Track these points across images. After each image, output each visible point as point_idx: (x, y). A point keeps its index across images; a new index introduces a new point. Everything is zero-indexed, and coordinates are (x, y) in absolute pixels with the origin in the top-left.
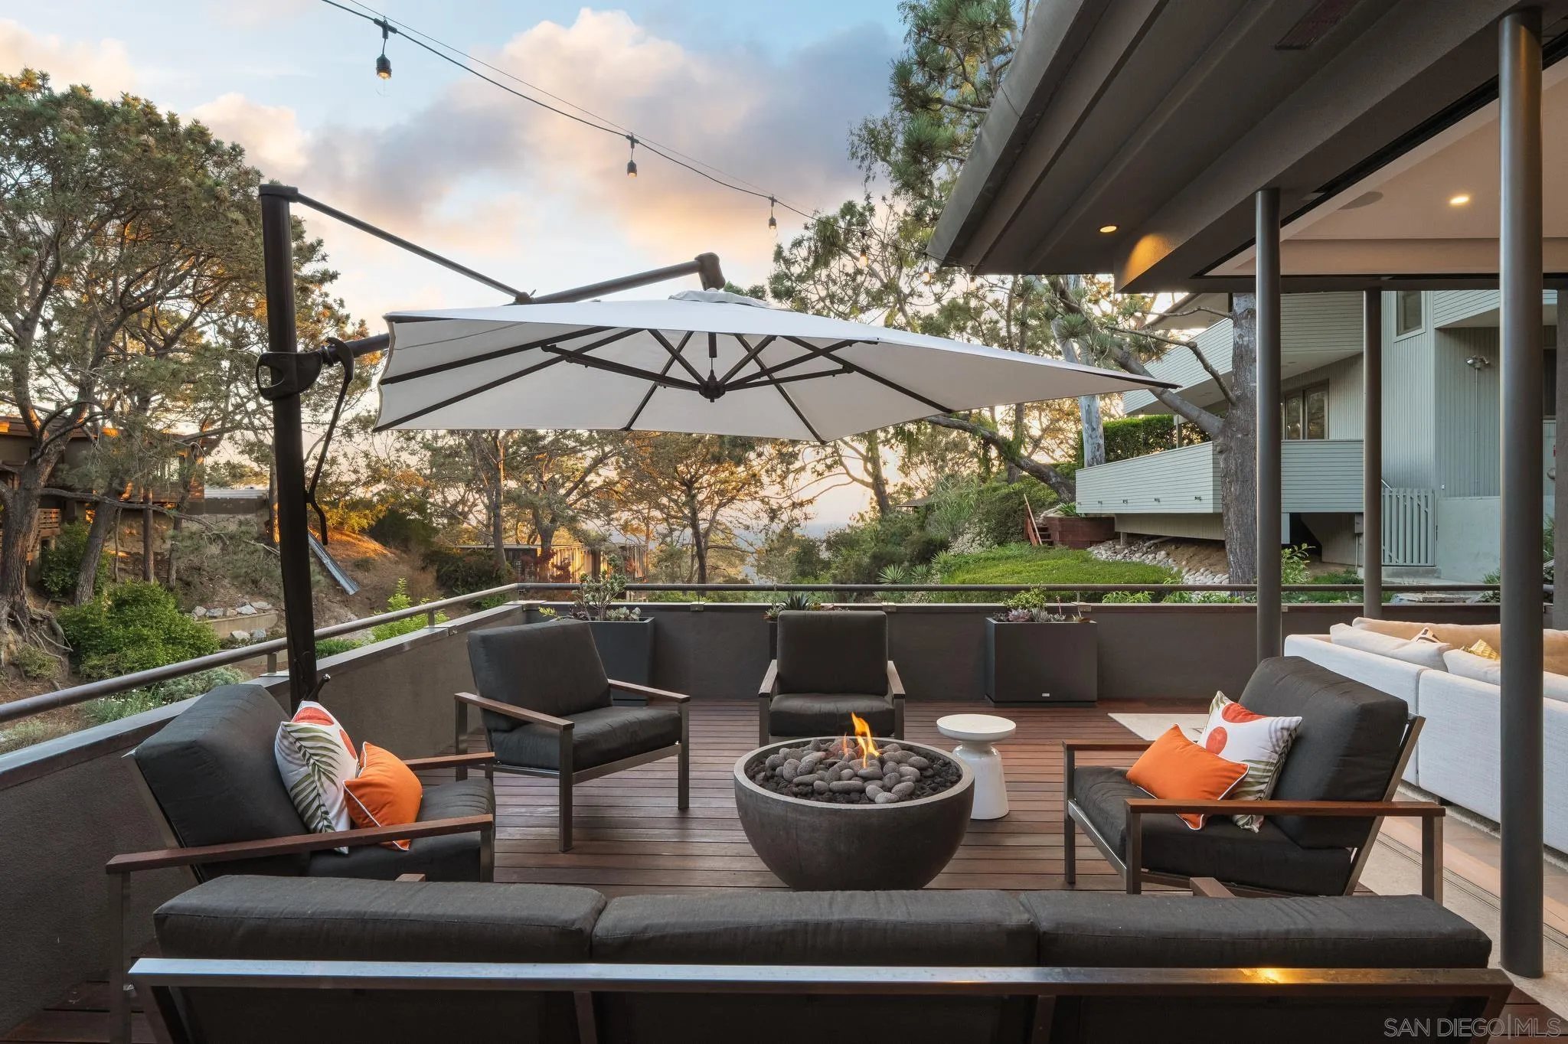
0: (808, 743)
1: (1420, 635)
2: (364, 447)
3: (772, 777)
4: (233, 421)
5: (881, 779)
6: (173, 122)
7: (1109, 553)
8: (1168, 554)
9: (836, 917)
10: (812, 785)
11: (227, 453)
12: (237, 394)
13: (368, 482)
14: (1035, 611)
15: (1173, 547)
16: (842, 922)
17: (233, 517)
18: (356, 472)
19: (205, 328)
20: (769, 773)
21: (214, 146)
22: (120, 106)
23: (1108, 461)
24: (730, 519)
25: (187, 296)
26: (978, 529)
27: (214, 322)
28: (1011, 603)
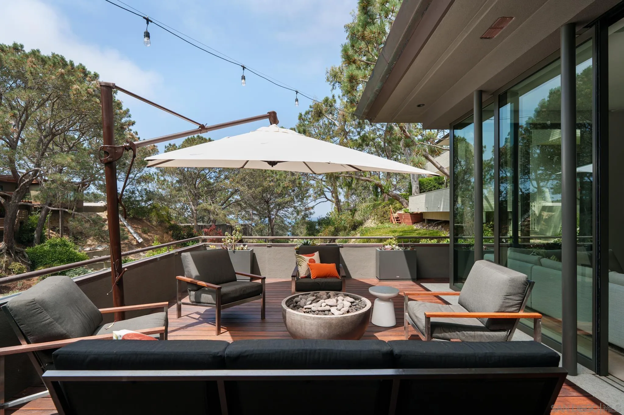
0: (310, 293)
1: (532, 254)
2: (145, 187)
3: (296, 306)
4: (94, 177)
5: (337, 306)
6: (72, 64)
7: (421, 226)
8: (442, 227)
9: (318, 348)
10: (311, 308)
11: (92, 189)
12: (97, 167)
13: (147, 200)
14: (394, 246)
15: (444, 224)
16: (320, 350)
17: (95, 213)
18: (142, 196)
19: (84, 142)
20: (295, 304)
21: (87, 73)
22: (51, 58)
23: (420, 193)
24: (282, 214)
25: (77, 130)
26: (373, 218)
27: (88, 140)
28: (385, 243)
